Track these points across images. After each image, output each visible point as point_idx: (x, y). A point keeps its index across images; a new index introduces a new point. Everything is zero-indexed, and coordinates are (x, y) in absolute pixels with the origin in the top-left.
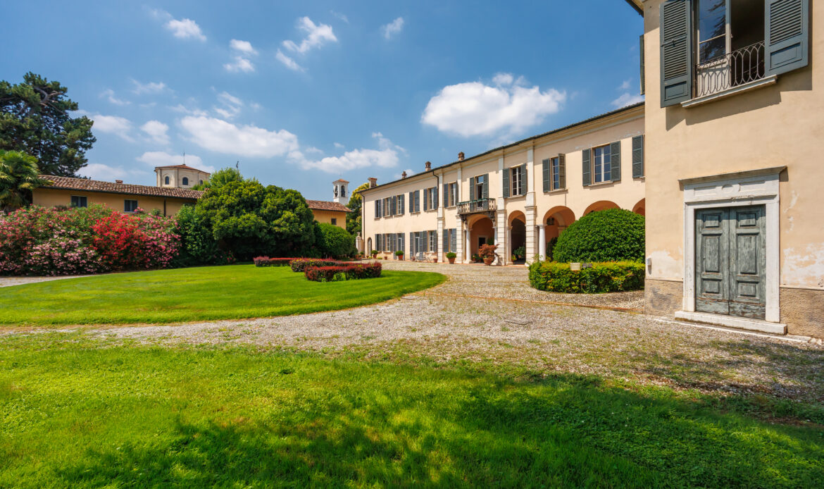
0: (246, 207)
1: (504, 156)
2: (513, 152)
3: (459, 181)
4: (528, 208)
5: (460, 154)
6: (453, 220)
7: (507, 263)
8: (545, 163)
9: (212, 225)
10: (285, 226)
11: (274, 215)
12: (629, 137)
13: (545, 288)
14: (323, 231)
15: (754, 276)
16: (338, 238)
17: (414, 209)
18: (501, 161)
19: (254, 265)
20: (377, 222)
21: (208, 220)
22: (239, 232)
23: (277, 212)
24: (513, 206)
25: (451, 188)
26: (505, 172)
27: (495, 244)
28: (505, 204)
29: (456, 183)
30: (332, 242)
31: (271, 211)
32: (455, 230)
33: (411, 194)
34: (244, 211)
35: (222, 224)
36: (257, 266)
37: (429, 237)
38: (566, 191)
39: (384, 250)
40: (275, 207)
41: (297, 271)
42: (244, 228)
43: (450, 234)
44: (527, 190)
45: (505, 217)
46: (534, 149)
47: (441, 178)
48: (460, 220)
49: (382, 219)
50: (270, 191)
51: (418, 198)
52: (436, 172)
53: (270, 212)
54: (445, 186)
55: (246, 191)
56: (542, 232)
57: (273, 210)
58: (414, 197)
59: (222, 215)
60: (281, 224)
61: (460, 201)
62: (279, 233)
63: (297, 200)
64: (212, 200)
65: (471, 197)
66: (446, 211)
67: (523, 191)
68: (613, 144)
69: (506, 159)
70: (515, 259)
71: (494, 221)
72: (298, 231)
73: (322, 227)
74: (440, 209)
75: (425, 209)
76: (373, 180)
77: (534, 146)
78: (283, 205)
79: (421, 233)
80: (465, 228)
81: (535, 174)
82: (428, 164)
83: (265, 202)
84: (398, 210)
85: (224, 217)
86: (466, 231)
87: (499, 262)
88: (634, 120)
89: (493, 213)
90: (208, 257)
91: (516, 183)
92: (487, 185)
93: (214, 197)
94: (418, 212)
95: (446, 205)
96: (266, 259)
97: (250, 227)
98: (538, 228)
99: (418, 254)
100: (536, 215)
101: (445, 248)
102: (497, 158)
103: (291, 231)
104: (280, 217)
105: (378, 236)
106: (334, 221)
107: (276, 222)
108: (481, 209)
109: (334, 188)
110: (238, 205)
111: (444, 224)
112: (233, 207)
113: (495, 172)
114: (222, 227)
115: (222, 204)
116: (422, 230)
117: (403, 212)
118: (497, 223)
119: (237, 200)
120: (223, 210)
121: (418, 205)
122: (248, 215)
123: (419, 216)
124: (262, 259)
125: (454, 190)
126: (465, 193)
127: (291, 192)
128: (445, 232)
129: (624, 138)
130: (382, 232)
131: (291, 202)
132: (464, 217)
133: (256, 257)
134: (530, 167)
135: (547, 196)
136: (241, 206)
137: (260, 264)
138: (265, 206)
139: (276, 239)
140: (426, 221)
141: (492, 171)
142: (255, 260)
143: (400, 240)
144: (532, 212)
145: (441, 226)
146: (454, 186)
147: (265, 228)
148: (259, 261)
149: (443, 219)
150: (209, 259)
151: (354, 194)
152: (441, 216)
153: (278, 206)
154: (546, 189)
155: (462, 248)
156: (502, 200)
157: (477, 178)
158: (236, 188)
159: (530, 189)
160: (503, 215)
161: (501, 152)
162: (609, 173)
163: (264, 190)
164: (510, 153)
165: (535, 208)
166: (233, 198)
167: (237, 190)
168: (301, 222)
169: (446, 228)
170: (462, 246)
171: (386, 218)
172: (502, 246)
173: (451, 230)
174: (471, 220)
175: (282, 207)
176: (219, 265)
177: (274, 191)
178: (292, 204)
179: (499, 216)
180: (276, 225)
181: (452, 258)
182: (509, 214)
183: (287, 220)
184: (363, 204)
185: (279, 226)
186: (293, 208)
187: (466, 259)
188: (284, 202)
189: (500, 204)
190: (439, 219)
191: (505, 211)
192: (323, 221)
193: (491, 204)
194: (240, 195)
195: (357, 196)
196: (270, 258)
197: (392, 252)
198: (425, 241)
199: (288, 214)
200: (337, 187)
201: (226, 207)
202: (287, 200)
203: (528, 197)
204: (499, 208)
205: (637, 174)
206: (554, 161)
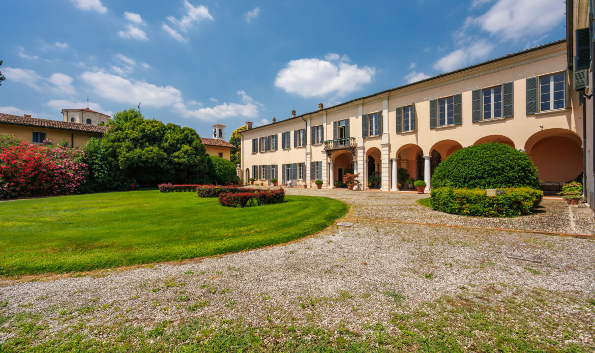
0: (149, 141)
1: (363, 105)
2: (370, 102)
3: (324, 125)
4: (383, 145)
5: (320, 105)
6: (319, 154)
7: (365, 188)
8: (398, 111)
9: (118, 156)
10: (184, 157)
11: (174, 148)
12: (469, 90)
13: (459, 212)
14: (214, 162)
16: (226, 168)
17: (286, 146)
18: (360, 108)
19: (159, 191)
20: (254, 156)
21: (114, 151)
22: (143, 162)
23: (176, 146)
24: (370, 144)
25: (317, 130)
26: (364, 117)
27: (355, 173)
28: (364, 142)
29: (322, 126)
30: (221, 172)
31: (172, 145)
32: (321, 162)
33: (283, 134)
34: (147, 144)
35: (127, 155)
36: (161, 191)
37: (298, 168)
38: (416, 132)
39: (260, 178)
40: (175, 142)
41: (204, 197)
42: (148, 158)
43: (316, 166)
44: (382, 132)
45: (364, 152)
46: (388, 100)
47: (309, 122)
48: (325, 154)
49: (258, 154)
50: (170, 128)
51: (289, 137)
52: (305, 117)
53: (170, 145)
54: (313, 128)
55: (148, 127)
56: (394, 164)
57: (173, 144)
58: (286, 136)
59: (127, 147)
60: (181, 156)
61: (325, 140)
62: (178, 164)
63: (193, 136)
64: (118, 134)
65: (334, 137)
66: (313, 147)
67: (380, 132)
68: (455, 96)
69: (364, 107)
70: (370, 185)
71: (354, 155)
72: (194, 162)
73: (213, 159)
74: (308, 146)
75: (295, 146)
76: (250, 123)
77: (388, 97)
78: (181, 140)
79: (292, 164)
80: (329, 161)
81: (389, 119)
82: (294, 112)
83: (165, 137)
84: (272, 146)
85: (129, 149)
86: (330, 164)
87: (359, 187)
88: (473, 77)
89: (354, 149)
90: (114, 184)
91: (373, 126)
92: (348, 128)
93: (120, 132)
94: (289, 148)
95: (313, 143)
96: (169, 185)
97: (153, 158)
98: (391, 161)
99: (290, 181)
100: (390, 151)
101: (312, 177)
102: (357, 106)
103: (189, 162)
104: (179, 150)
105: (255, 167)
106: (221, 155)
107: (176, 154)
108: (342, 146)
109: (214, 130)
110: (142, 139)
111: (311, 158)
112: (138, 141)
113: (355, 117)
114: (128, 158)
115: (127, 138)
116: (292, 163)
117: (276, 148)
118: (357, 157)
119: (141, 134)
120: (128, 143)
121: (289, 143)
122: (151, 148)
123: (290, 151)
124: (166, 185)
125: (320, 131)
126: (329, 133)
127: (188, 129)
128: (312, 164)
129: (465, 91)
130: (258, 164)
131: (188, 137)
132: (329, 152)
133: (160, 184)
134: (385, 113)
135: (400, 136)
136: (144, 140)
137: (164, 190)
138: (166, 141)
139: (175, 168)
140: (296, 156)
141: (353, 116)
142: (160, 186)
143: (273, 170)
144: (387, 148)
145: (308, 159)
146: (320, 128)
147: (166, 159)
148: (164, 187)
149: (310, 154)
150: (115, 185)
151: (234, 134)
152: (308, 151)
153: (178, 140)
154: (399, 131)
155: (327, 177)
156: (362, 139)
157: (339, 122)
158: (140, 124)
159: (385, 130)
160: (362, 151)
161: (361, 101)
162: (452, 119)
163: (164, 127)
164: (368, 102)
165: (389, 146)
166: (137, 133)
167: (141, 126)
168: (196, 155)
169: (313, 161)
170: (327, 174)
171: (262, 153)
172: (361, 175)
173: (317, 162)
174: (333, 155)
175: (180, 142)
176: (124, 191)
177: (173, 128)
178: (189, 139)
179: (359, 151)
180: (175, 157)
181: (320, 184)
182: (366, 150)
183: (186, 152)
184: (242, 142)
185: (178, 157)
186: (190, 142)
187: (330, 185)
188: (182, 138)
189: (359, 142)
190: (307, 154)
191: (363, 148)
192: (213, 154)
193: (352, 142)
194: (143, 130)
195: (237, 136)
196: (173, 184)
197: (266, 180)
198: (295, 170)
199: (186, 147)
200: (216, 130)
201: (130, 140)
202: (185, 136)
203: (383, 137)
204: (359, 146)
205: (476, 119)
206: (406, 109)
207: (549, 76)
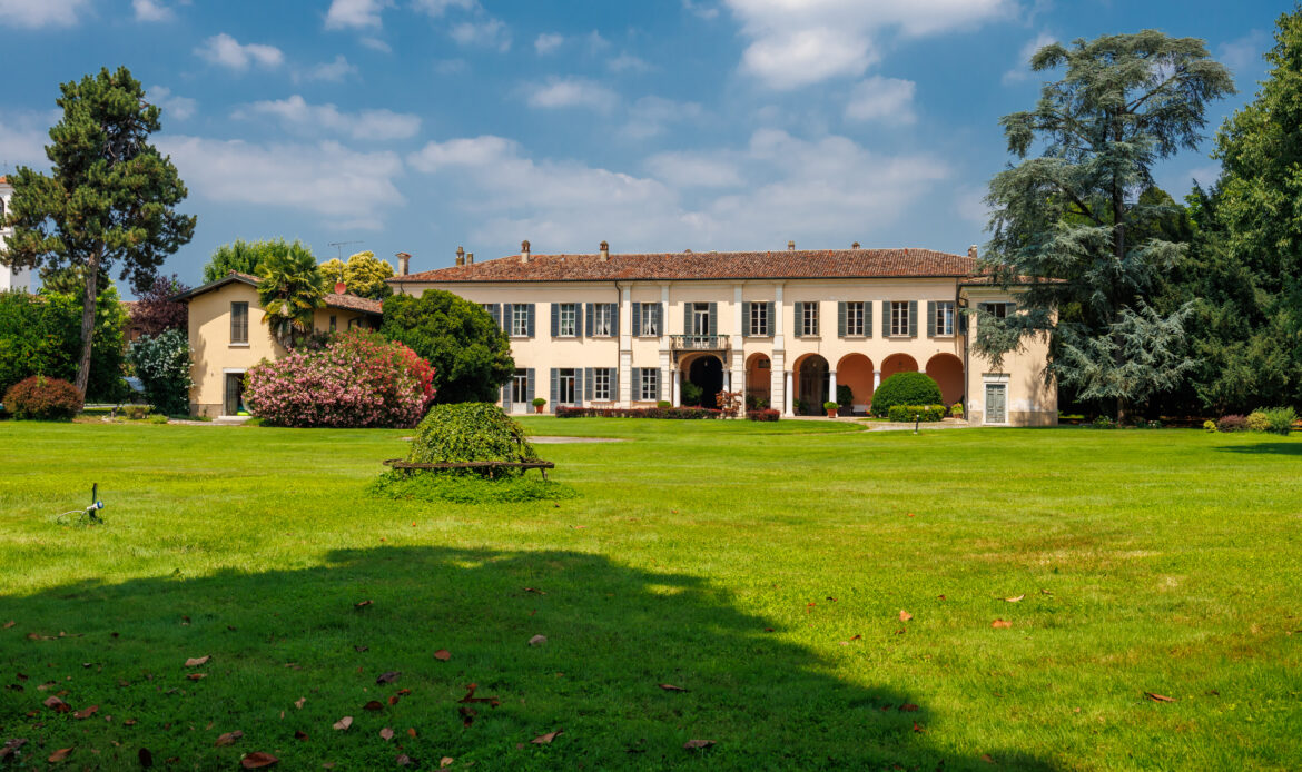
1: (742, 286)
2: (755, 285)
3: (665, 305)
4: (775, 351)
5: (601, 246)
6: (652, 355)
8: (797, 306)
12: (879, 299)
15: (1002, 409)
17: (560, 331)
18: (739, 291)
24: (754, 347)
25: (645, 310)
26: (745, 306)
27: (726, 390)
28: (744, 343)
29: (660, 305)
32: (660, 370)
33: (554, 307)
37: (595, 376)
38: (819, 339)
43: (641, 375)
44: (774, 332)
45: (743, 359)
46: (784, 289)
47: (627, 292)
48: (668, 357)
52: (621, 283)
54: (635, 306)
56: (790, 378)
58: (560, 311)
61: (666, 330)
65: (685, 329)
66: (636, 341)
67: (769, 332)
68: (865, 303)
69: (745, 291)
74: (624, 338)
75: (589, 333)
77: (784, 286)
79: (577, 369)
80: (673, 368)
81: (785, 316)
82: (527, 248)
84: (513, 327)
86: (676, 372)
89: (727, 352)
91: (759, 320)
92: (715, 317)
95: (636, 332)
98: (786, 375)
100: (784, 360)
101: (636, 396)
102: (733, 286)
108: (705, 347)
111: (632, 360)
113: (728, 303)
116: (579, 366)
117: (532, 334)
118: (729, 364)
123: (576, 343)
125: (652, 313)
126: (675, 322)
128: (636, 371)
129: (876, 300)
132: (674, 354)
134: (779, 306)
135: (798, 341)
140: (590, 353)
141: (725, 300)
144: (782, 356)
145: (625, 362)
146: (654, 307)
149: (630, 353)
152: (625, 347)
154: (797, 333)
155: (669, 395)
156: (740, 339)
157: (697, 305)
159: (778, 330)
160: (741, 357)
162: (861, 329)
164: (751, 284)
165: (784, 353)
169: (635, 365)
170: (669, 392)
172: (742, 393)
173: (649, 369)
174: (681, 359)
179: (735, 356)
182: (747, 356)
189: (737, 343)
190: (622, 352)
193: (721, 341)
203: (776, 339)
204: (734, 348)
205: (886, 334)
206: (807, 306)
207: (943, 302)
